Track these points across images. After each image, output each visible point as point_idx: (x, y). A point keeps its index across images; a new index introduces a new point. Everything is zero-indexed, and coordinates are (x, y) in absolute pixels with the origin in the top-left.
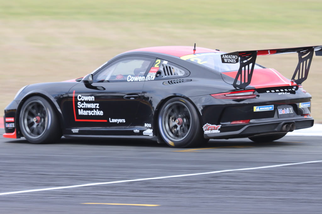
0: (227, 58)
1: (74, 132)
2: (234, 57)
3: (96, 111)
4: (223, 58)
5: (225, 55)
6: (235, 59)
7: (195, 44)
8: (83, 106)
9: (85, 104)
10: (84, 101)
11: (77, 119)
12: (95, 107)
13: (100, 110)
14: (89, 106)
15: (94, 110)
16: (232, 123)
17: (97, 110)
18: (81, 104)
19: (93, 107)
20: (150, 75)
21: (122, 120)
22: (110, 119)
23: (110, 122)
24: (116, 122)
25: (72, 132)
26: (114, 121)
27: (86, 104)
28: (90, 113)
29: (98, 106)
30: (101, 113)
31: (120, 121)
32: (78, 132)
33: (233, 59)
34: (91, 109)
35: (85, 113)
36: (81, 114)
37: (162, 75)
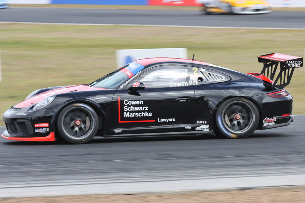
0: (291, 64)
1: (116, 132)
2: (298, 62)
3: (144, 113)
4: (287, 64)
5: (289, 61)
6: (299, 64)
7: (194, 55)
8: (130, 109)
9: (132, 107)
10: (132, 105)
11: (121, 121)
12: (143, 110)
13: (148, 112)
14: (137, 109)
15: (142, 112)
16: (282, 116)
17: (146, 112)
18: (128, 108)
19: (142, 110)
20: (192, 81)
21: (172, 119)
22: (159, 119)
23: (159, 121)
24: (165, 121)
25: (115, 132)
26: (162, 120)
27: (134, 108)
28: (137, 115)
29: (147, 109)
30: (150, 114)
31: (170, 120)
32: (121, 132)
33: (297, 64)
34: (139, 112)
35: (132, 115)
36: (127, 116)
37: (204, 81)
